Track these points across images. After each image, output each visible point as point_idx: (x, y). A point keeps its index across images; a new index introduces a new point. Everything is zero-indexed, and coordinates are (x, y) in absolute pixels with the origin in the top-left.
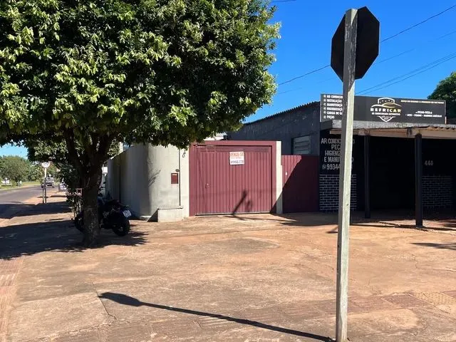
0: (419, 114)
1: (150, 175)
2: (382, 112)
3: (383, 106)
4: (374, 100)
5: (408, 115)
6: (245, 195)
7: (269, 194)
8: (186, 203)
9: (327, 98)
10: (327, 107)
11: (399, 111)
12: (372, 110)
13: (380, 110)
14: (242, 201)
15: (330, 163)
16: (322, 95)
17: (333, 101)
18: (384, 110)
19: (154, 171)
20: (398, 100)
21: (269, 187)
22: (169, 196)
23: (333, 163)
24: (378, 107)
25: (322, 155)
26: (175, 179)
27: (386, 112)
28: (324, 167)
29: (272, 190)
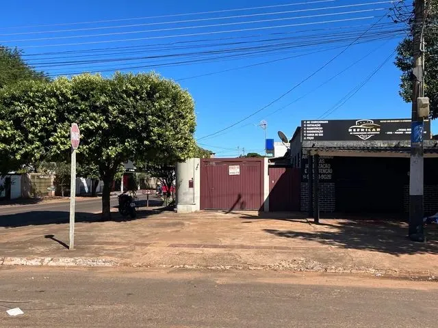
0: (400, 131)
2: (360, 131)
3: (361, 126)
4: (353, 122)
5: (388, 133)
6: (240, 197)
7: (259, 197)
8: (198, 201)
9: (306, 124)
10: (306, 130)
11: (378, 130)
12: (350, 130)
13: (358, 130)
14: (238, 201)
16: (302, 122)
17: (313, 125)
18: (362, 130)
20: (377, 121)
21: (258, 192)
22: (188, 196)
24: (356, 128)
25: (304, 167)
26: (191, 185)
27: (365, 131)
28: (304, 177)
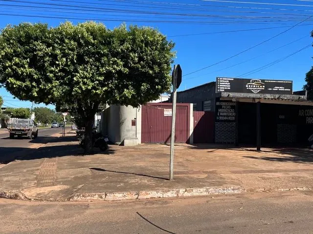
0: (276, 88)
1: (121, 121)
2: (253, 87)
3: (253, 84)
4: (249, 81)
5: (269, 89)
7: (186, 132)
8: (139, 136)
9: (220, 80)
10: (220, 84)
11: (264, 87)
12: (247, 86)
13: (252, 86)
15: (221, 116)
16: (217, 78)
17: (224, 81)
18: (254, 86)
19: (123, 119)
20: (263, 81)
21: (186, 129)
22: (131, 132)
23: (223, 116)
24: (251, 85)
25: (217, 111)
26: (134, 123)
27: (256, 87)
28: (217, 118)
29: (188, 130)
